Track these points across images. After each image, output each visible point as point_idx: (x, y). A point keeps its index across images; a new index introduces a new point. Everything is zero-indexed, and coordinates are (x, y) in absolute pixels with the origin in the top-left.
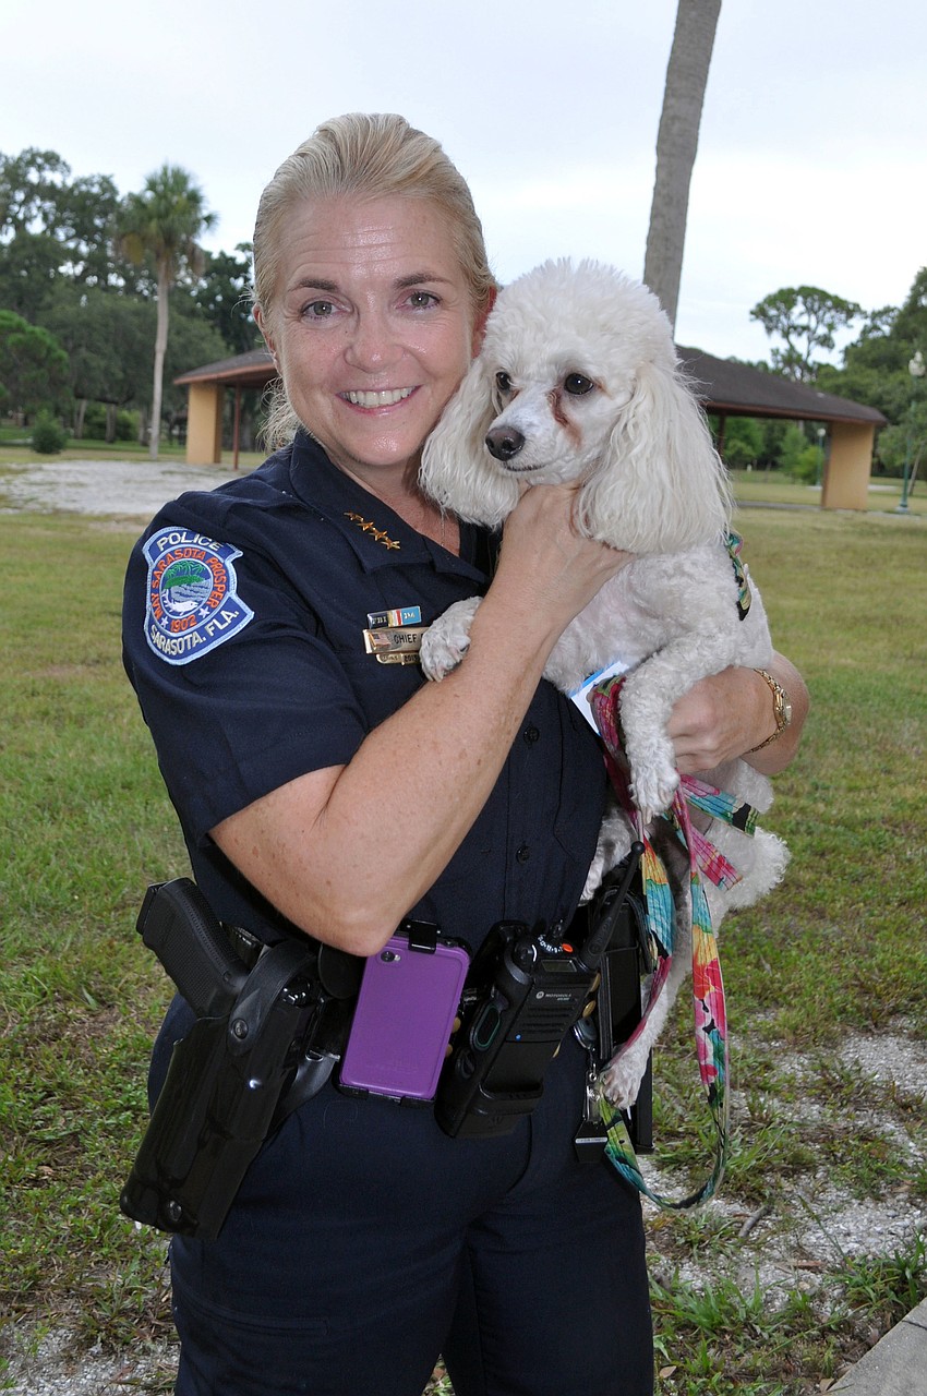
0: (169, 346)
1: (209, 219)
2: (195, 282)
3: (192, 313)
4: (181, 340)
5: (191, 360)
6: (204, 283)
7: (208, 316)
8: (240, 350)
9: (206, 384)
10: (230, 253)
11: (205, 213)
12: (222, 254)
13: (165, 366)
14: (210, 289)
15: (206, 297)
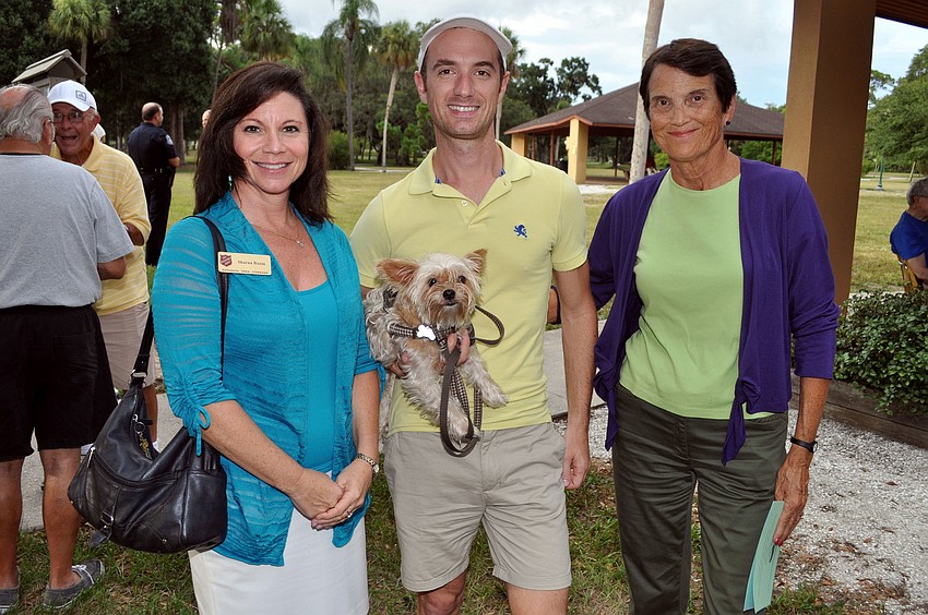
0: (503, 114)
1: (521, 52)
2: (519, 80)
3: (516, 98)
4: (510, 111)
5: (515, 121)
6: (523, 81)
7: (526, 97)
8: (540, 115)
9: (519, 135)
10: (536, 64)
11: (519, 49)
12: (533, 65)
13: (501, 125)
14: (526, 83)
15: (525, 87)
